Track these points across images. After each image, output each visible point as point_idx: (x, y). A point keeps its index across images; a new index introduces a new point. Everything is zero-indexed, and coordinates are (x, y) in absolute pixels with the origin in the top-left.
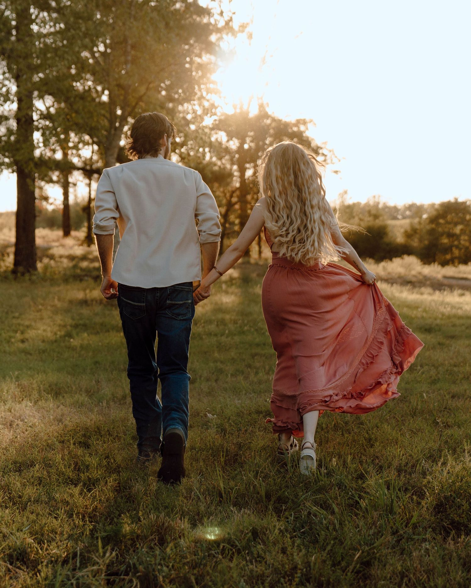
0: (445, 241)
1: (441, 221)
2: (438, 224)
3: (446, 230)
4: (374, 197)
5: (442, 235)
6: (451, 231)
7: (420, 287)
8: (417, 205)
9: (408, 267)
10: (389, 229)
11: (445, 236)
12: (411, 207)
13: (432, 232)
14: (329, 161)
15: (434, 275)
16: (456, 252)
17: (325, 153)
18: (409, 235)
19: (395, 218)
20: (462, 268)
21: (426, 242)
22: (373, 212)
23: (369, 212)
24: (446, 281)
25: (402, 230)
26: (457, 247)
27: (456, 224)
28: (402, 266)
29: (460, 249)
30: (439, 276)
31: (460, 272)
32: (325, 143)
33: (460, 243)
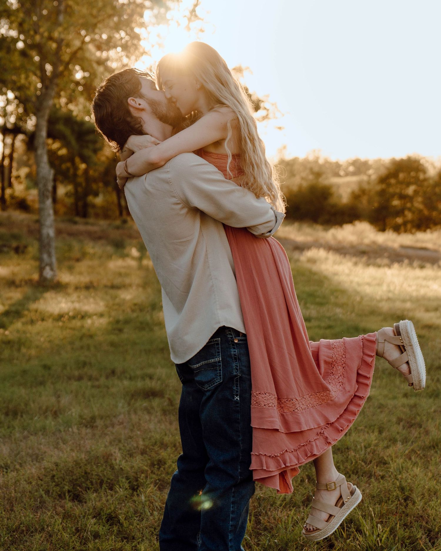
0: (396, 202)
1: (393, 181)
2: (389, 185)
3: (398, 191)
4: (314, 151)
5: (393, 196)
6: (403, 192)
7: (376, 258)
8: (361, 161)
9: (360, 234)
10: (334, 190)
11: (396, 197)
12: (355, 163)
13: (382, 193)
14: (271, 115)
15: (390, 244)
16: (409, 215)
17: (267, 107)
18: (356, 197)
19: (337, 175)
20: (420, 236)
21: (376, 205)
22: (316, 169)
23: (311, 170)
24: (403, 252)
25: (349, 190)
26: (410, 210)
27: (408, 184)
28: (353, 233)
29: (413, 213)
30: (396, 245)
31: (417, 241)
32: (268, 96)
33: (413, 206)
